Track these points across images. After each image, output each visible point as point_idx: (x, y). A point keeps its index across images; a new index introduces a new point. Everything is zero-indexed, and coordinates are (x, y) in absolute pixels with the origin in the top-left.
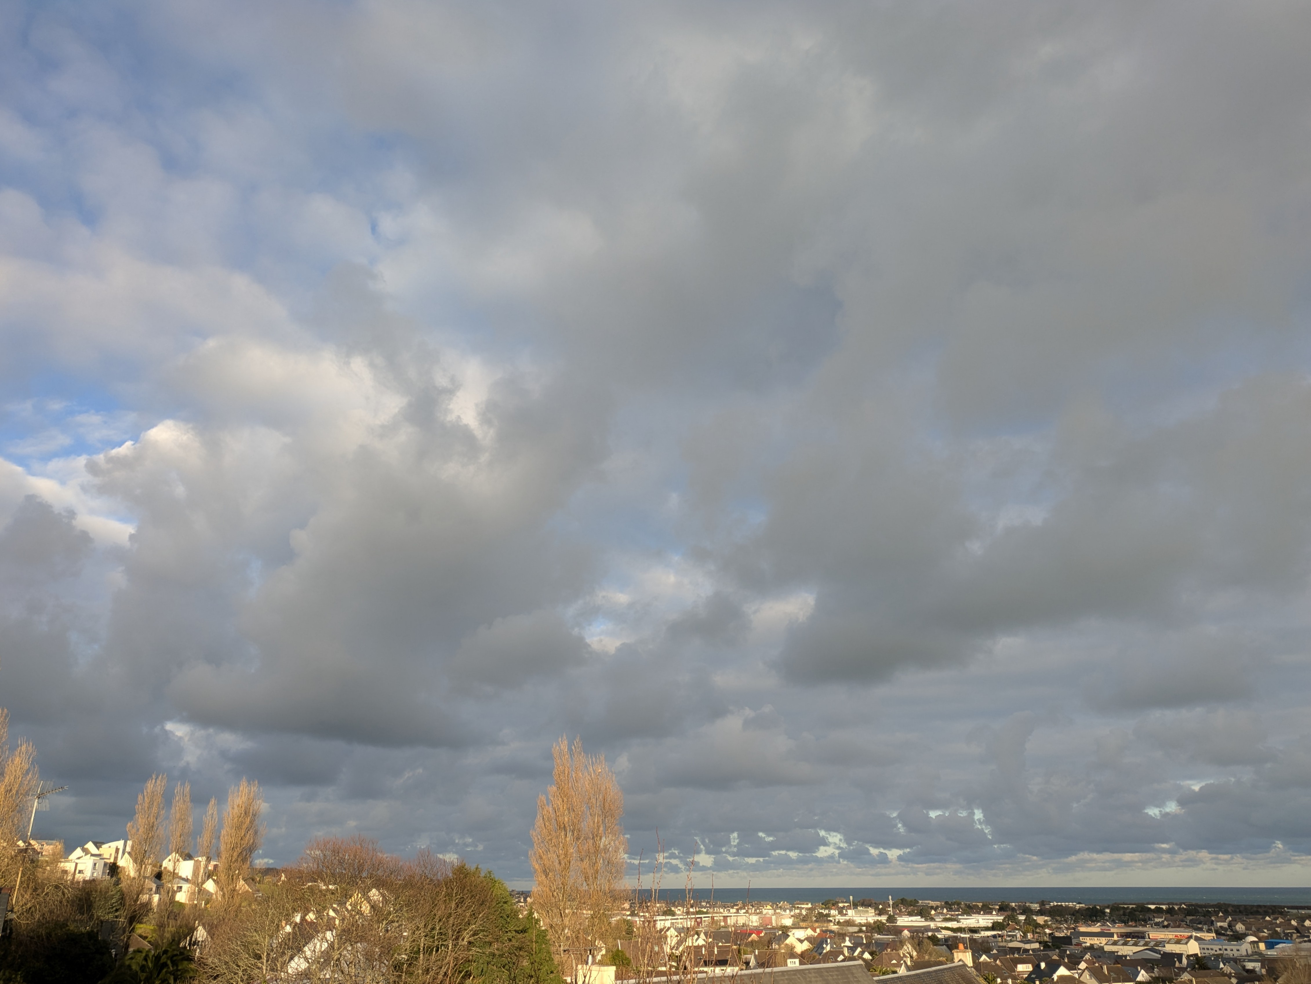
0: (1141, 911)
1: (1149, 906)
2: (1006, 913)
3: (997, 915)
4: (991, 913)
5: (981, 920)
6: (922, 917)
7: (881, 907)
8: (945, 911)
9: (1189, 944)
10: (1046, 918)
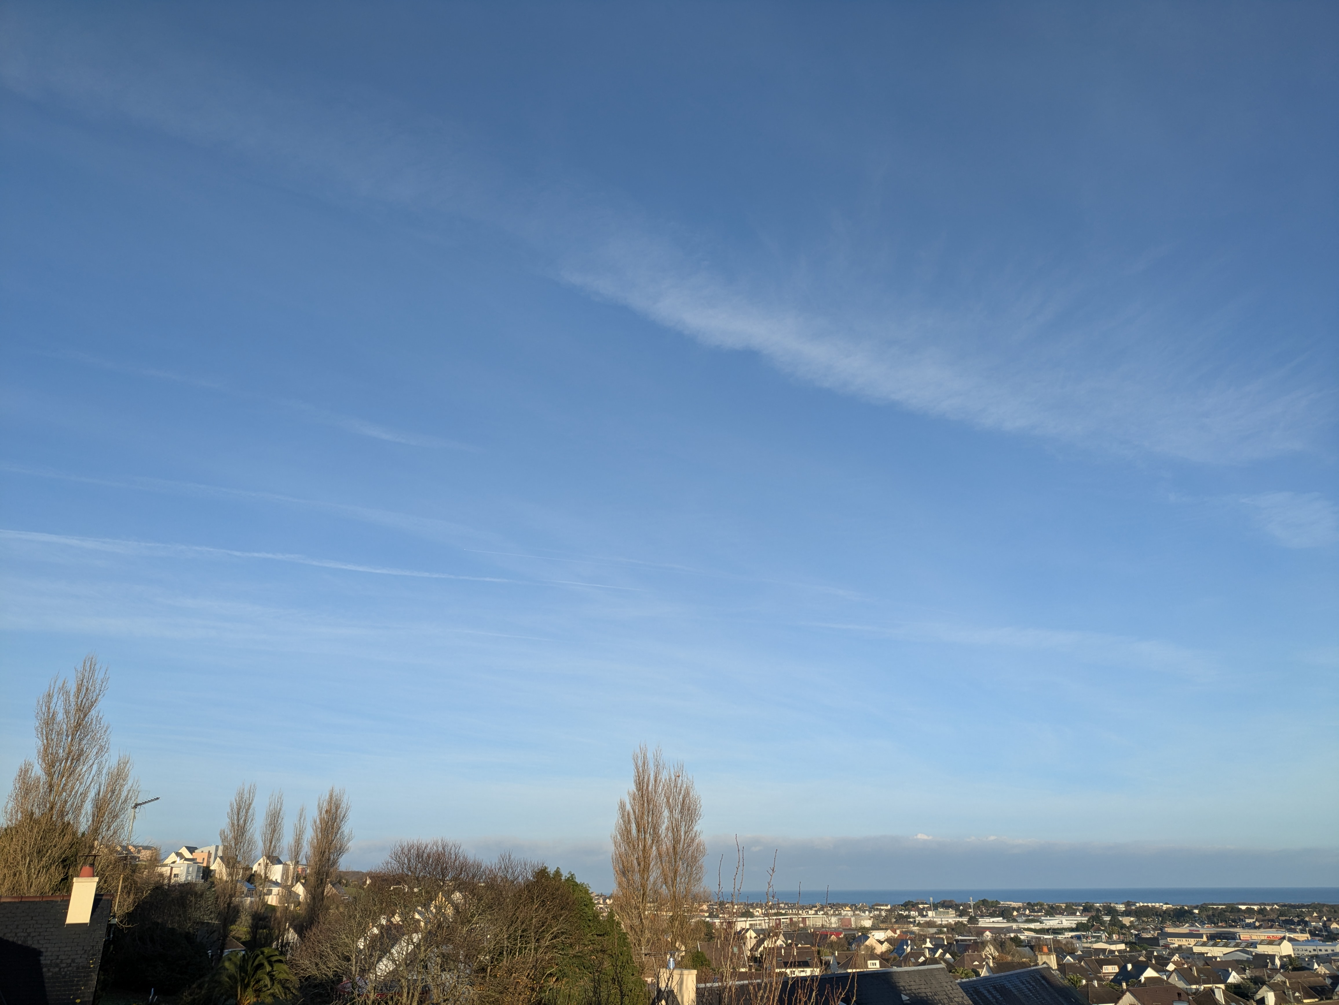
0: (1231, 912)
1: (1240, 907)
2: (1090, 914)
3: (1081, 916)
4: (1074, 914)
5: (1067, 922)
6: (1004, 918)
7: (961, 907)
8: (1027, 912)
9: (1281, 945)
10: (1132, 919)
